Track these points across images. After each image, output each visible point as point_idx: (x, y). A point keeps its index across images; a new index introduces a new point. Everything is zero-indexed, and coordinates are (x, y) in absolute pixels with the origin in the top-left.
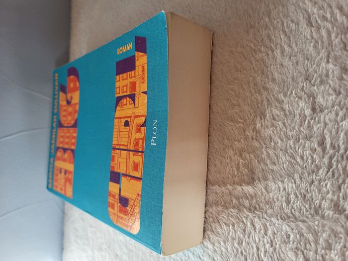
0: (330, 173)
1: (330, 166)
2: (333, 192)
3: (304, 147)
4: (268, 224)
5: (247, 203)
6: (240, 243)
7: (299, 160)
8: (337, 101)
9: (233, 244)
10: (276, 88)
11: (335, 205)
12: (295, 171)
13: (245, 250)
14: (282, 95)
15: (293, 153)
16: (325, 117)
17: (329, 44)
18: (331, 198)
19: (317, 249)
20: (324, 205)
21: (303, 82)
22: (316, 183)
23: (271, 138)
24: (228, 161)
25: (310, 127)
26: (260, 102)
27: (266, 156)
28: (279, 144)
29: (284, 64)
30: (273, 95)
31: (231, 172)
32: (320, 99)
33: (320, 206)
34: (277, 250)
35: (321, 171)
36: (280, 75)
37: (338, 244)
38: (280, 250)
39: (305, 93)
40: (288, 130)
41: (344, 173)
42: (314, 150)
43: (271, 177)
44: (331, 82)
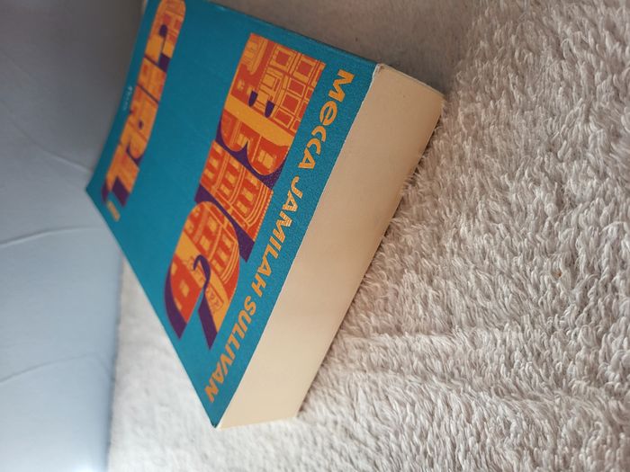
0: (584, 314)
1: (584, 302)
2: (588, 347)
3: (540, 269)
4: (473, 404)
5: (438, 366)
6: (423, 436)
7: (530, 290)
8: (601, 189)
9: (411, 437)
10: (497, 165)
11: (590, 371)
12: (524, 310)
13: (432, 449)
14: (506, 176)
15: (521, 278)
16: (578, 216)
17: (590, 89)
18: (583, 357)
19: (556, 445)
20: (572, 370)
21: (543, 155)
22: (559, 331)
23: (484, 252)
24: (409, 291)
25: (552, 234)
26: (467, 189)
27: (474, 284)
28: (498, 264)
29: (512, 122)
30: (492, 178)
31: (413, 312)
32: (571, 185)
33: (564, 372)
34: (487, 449)
35: (567, 311)
36: (504, 142)
37: (592, 438)
38: (493, 449)
39: (547, 174)
40: (515, 237)
41: (606, 314)
42: (556, 274)
43: (481, 320)
44: (590, 155)
